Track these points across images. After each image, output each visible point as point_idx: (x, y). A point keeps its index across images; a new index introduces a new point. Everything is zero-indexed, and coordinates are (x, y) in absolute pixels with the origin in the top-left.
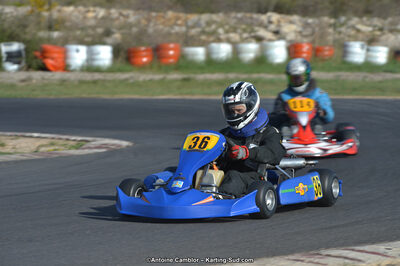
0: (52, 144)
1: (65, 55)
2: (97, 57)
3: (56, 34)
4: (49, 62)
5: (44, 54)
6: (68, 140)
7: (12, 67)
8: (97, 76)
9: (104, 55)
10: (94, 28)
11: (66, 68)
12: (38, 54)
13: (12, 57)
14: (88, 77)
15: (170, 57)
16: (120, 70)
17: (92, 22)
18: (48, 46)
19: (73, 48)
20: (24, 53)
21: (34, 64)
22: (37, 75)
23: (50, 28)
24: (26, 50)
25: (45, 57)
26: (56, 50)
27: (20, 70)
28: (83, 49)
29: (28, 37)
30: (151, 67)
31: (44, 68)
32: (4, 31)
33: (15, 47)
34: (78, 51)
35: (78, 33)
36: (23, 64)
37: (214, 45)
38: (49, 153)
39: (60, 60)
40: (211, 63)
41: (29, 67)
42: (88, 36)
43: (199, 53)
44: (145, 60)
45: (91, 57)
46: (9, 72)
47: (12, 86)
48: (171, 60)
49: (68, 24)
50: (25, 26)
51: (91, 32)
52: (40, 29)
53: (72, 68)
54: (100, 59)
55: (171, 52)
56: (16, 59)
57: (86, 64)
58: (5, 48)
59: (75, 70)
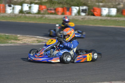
1: (101, 11)
2: (111, 11)
4: (95, 13)
5: (94, 10)
7: (83, 14)
9: (114, 11)
11: (101, 15)
12: (92, 10)
13: (84, 11)
16: (118, 17)
18: (95, 8)
19: (103, 9)
20: (87, 10)
21: (90, 13)
22: (92, 17)
24: (89, 9)
25: (94, 11)
26: (98, 9)
27: (86, 15)
28: (107, 9)
29: (89, 5)
31: (94, 15)
32: (82, 2)
33: (85, 8)
34: (105, 10)
36: (87, 13)
39: (99, 13)
41: (88, 15)
45: (109, 12)
53: (103, 15)
54: (111, 13)
56: (85, 12)
57: (108, 14)
58: (81, 8)
59: (104, 16)
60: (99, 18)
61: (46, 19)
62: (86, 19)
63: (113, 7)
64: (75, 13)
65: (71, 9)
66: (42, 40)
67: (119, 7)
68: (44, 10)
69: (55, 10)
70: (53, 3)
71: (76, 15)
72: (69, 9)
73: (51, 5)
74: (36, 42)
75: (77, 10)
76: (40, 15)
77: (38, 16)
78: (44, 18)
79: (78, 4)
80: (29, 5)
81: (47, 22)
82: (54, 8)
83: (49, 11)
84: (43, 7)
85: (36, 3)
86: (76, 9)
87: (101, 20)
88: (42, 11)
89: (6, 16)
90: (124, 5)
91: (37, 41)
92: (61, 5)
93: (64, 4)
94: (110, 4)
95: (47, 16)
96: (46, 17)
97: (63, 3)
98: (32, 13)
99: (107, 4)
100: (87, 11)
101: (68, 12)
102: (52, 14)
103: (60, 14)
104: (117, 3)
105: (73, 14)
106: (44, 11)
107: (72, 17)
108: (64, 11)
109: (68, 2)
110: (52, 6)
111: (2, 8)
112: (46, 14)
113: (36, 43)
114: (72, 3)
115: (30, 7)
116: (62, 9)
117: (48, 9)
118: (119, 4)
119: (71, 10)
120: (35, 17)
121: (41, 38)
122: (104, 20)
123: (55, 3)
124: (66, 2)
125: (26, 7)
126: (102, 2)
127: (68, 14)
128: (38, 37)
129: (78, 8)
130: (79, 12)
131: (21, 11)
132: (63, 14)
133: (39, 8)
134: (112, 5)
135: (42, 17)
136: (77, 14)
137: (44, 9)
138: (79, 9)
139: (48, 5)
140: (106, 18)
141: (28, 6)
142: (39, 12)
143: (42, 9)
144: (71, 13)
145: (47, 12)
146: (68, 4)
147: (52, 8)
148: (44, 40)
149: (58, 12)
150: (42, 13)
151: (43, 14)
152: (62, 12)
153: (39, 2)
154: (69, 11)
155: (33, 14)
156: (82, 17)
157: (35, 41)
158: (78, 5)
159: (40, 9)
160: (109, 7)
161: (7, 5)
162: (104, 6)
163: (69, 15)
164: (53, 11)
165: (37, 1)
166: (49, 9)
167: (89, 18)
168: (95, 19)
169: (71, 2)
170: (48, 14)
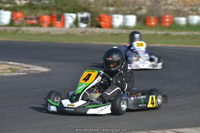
1: (111, 20)
2: (128, 19)
4: (102, 23)
5: (100, 18)
7: (83, 25)
9: (132, 20)
11: (111, 26)
12: (97, 19)
13: (84, 20)
15: (166, 22)
16: (139, 29)
18: (102, 15)
19: (115, 16)
20: (90, 18)
21: (94, 24)
22: (98, 30)
24: (92, 17)
25: (100, 21)
26: (106, 17)
27: (87, 27)
28: (121, 17)
29: (93, 10)
30: (156, 28)
31: (100, 27)
32: (80, 7)
33: (85, 15)
34: (118, 18)
36: (89, 24)
37: (191, 17)
39: (108, 23)
40: (189, 26)
41: (92, 26)
43: (182, 20)
44: (153, 23)
45: (125, 21)
46: (81, 28)
48: (167, 24)
53: (114, 27)
54: (128, 23)
55: (167, 20)
56: (86, 22)
57: (122, 25)
58: (80, 16)
59: (116, 28)
60: (109, 31)
61: (23, 33)
62: (87, 33)
63: (131, 14)
64: (70, 24)
65: (64, 17)
66: (18, 68)
67: (139, 13)
68: (20, 19)
69: (38, 19)
70: (34, 9)
71: (71, 27)
72: (61, 18)
73: (30, 11)
74: (9, 71)
75: (73, 18)
76: (13, 28)
77: (11, 29)
78: (21, 32)
79: (74, 9)
81: (25, 39)
82: (35, 15)
83: (28, 21)
84: (19, 15)
85: (6, 9)
86: (71, 17)
87: (112, 34)
88: (17, 21)
90: (147, 9)
91: (10, 69)
92: (47, 12)
93: (53, 10)
94: (125, 8)
95: (24, 29)
96: (23, 32)
97: (51, 8)
98: (1, 24)
99: (121, 8)
100: (90, 20)
101: (59, 22)
102: (33, 25)
103: (45, 25)
104: (137, 7)
105: (67, 26)
106: (20, 21)
107: (65, 30)
108: (52, 21)
109: (59, 5)
110: (33, 12)
112: (23, 26)
113: (8, 74)
114: (65, 8)
116: (49, 17)
117: (26, 19)
118: (140, 9)
119: (64, 20)
120: (5, 31)
121: (17, 65)
122: (117, 35)
123: (38, 8)
124: (55, 6)
126: (112, 6)
127: (58, 25)
128: (11, 63)
129: (74, 15)
130: (76, 23)
132: (50, 25)
133: (12, 16)
134: (129, 10)
135: (17, 31)
136: (74, 26)
137: (20, 17)
138: (77, 17)
139: (26, 12)
140: (120, 31)
142: (12, 23)
143: (17, 19)
144: (63, 24)
145: (25, 23)
146: (58, 9)
147: (33, 16)
148: (21, 68)
149: (43, 22)
150: (16, 24)
151: (19, 26)
152: (49, 22)
153: (12, 6)
154: (60, 20)
155: (3, 26)
156: (81, 30)
157: (6, 69)
158: (74, 11)
159: (13, 19)
160: (125, 14)
162: (116, 13)
163: (60, 27)
164: (35, 22)
165: (8, 5)
166: (28, 17)
167: (92, 32)
168: (102, 33)
169: (63, 7)
170: (27, 26)
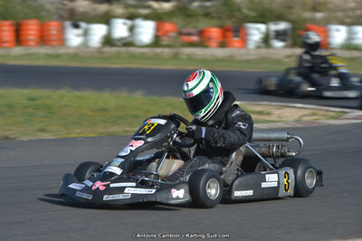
0: (313, 114)
1: (326, 34)
3: (319, 15)
6: (327, 111)
7: (278, 44)
8: (355, 54)
10: (353, 9)
13: (280, 35)
14: (348, 54)
17: (352, 5)
18: (311, 26)
19: (334, 27)
20: (290, 32)
23: (315, 9)
24: (293, 29)
27: (286, 47)
28: (343, 29)
29: (293, 17)
33: (282, 26)
34: (338, 30)
35: (340, 14)
36: (290, 42)
38: (311, 122)
41: (294, 45)
42: (348, 17)
45: (351, 36)
46: (276, 48)
47: (278, 61)
49: (330, 6)
50: (290, 7)
51: (351, 14)
52: (305, 11)
53: (332, 46)
54: (356, 39)
56: (282, 38)
58: (274, 27)
59: (334, 48)
64: (256, 42)
65: (245, 29)
68: (171, 34)
71: (258, 47)
72: (239, 32)
75: (260, 32)
76: (159, 50)
80: (129, 22)
82: (195, 28)
83: (186, 38)
84: (168, 26)
85: (146, 17)
86: (258, 29)
88: (165, 38)
89: (67, 54)
92: (215, 22)
98: (138, 43)
101: (236, 39)
102: (192, 45)
103: (213, 44)
105: (251, 45)
106: (170, 37)
108: (224, 36)
111: (54, 32)
115: (131, 29)
116: (219, 30)
117: (181, 34)
119: (246, 35)
125: (120, 29)
127: (236, 44)
129: (262, 27)
130: (266, 40)
131: (108, 41)
132: (222, 45)
133: (158, 29)
136: (263, 45)
137: (171, 31)
138: (268, 30)
139: (179, 21)
141: (125, 24)
142: (157, 42)
143: (165, 34)
144: (244, 41)
145: (178, 41)
147: (192, 30)
149: (209, 39)
150: (165, 43)
151: (170, 46)
152: (220, 40)
154: (238, 36)
155: (141, 47)
158: (262, 18)
159: (160, 34)
160: (350, 24)
161: (68, 24)
163: (237, 47)
164: (195, 38)
166: (185, 31)
170: (183, 45)
